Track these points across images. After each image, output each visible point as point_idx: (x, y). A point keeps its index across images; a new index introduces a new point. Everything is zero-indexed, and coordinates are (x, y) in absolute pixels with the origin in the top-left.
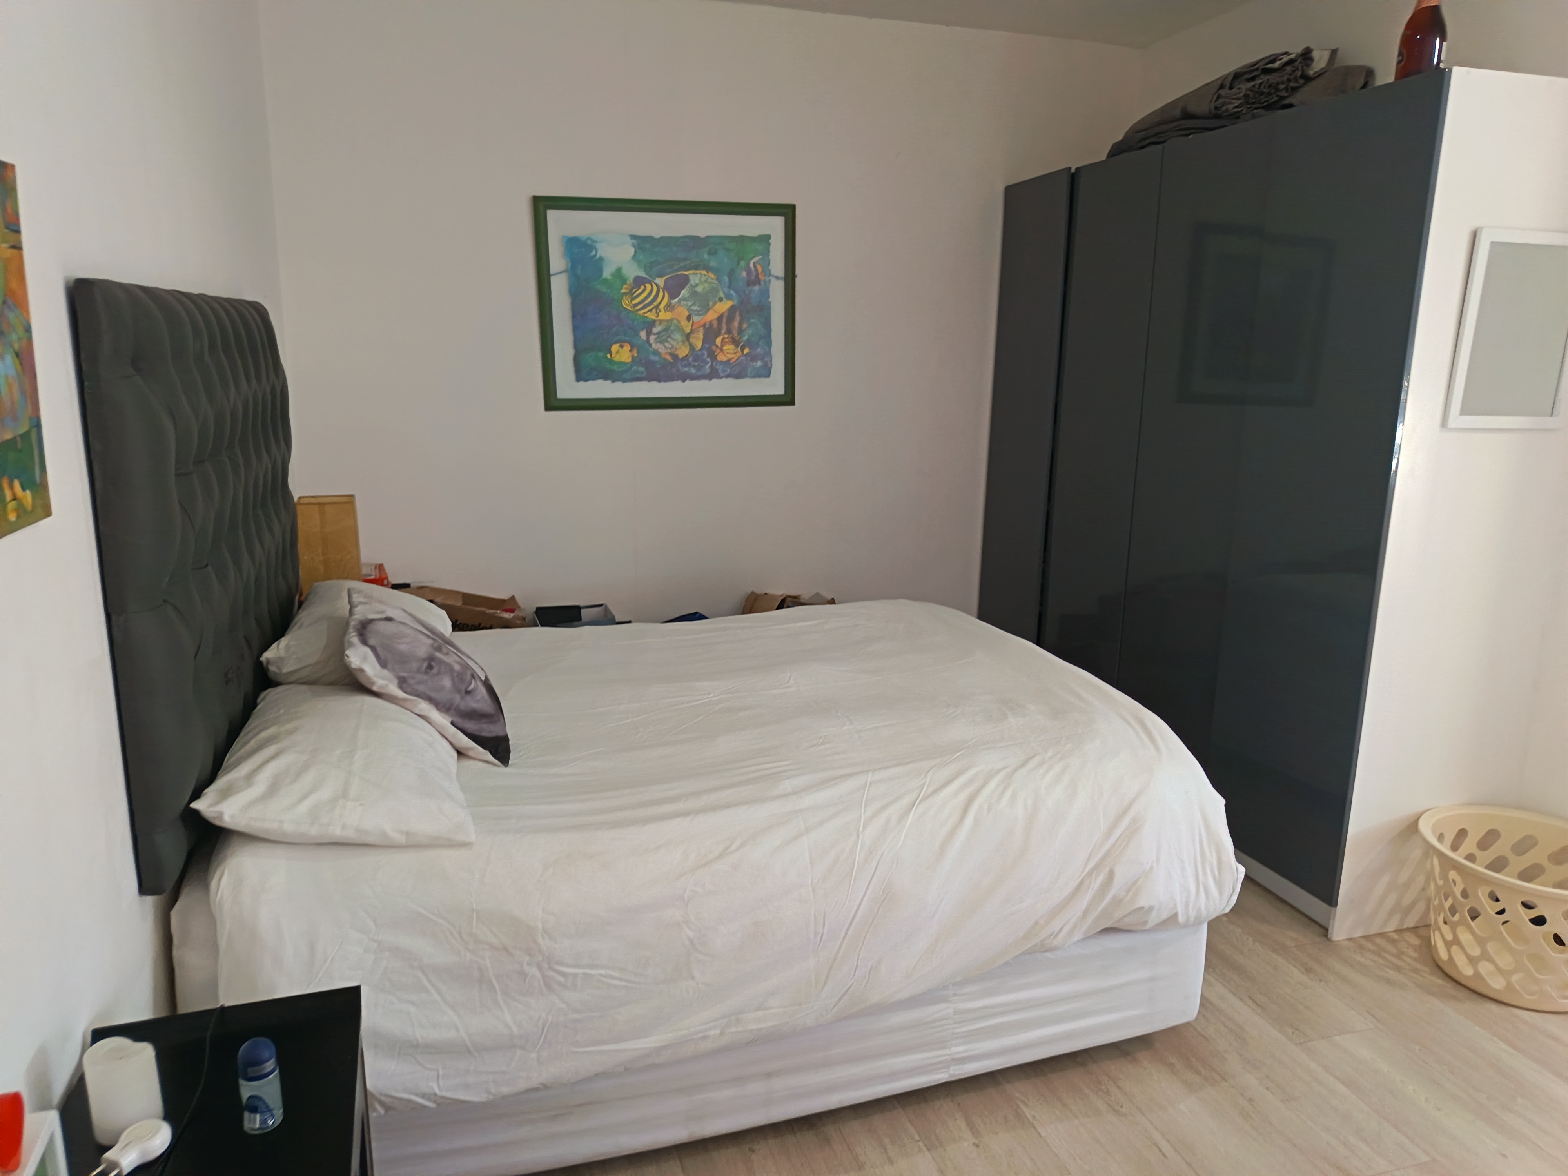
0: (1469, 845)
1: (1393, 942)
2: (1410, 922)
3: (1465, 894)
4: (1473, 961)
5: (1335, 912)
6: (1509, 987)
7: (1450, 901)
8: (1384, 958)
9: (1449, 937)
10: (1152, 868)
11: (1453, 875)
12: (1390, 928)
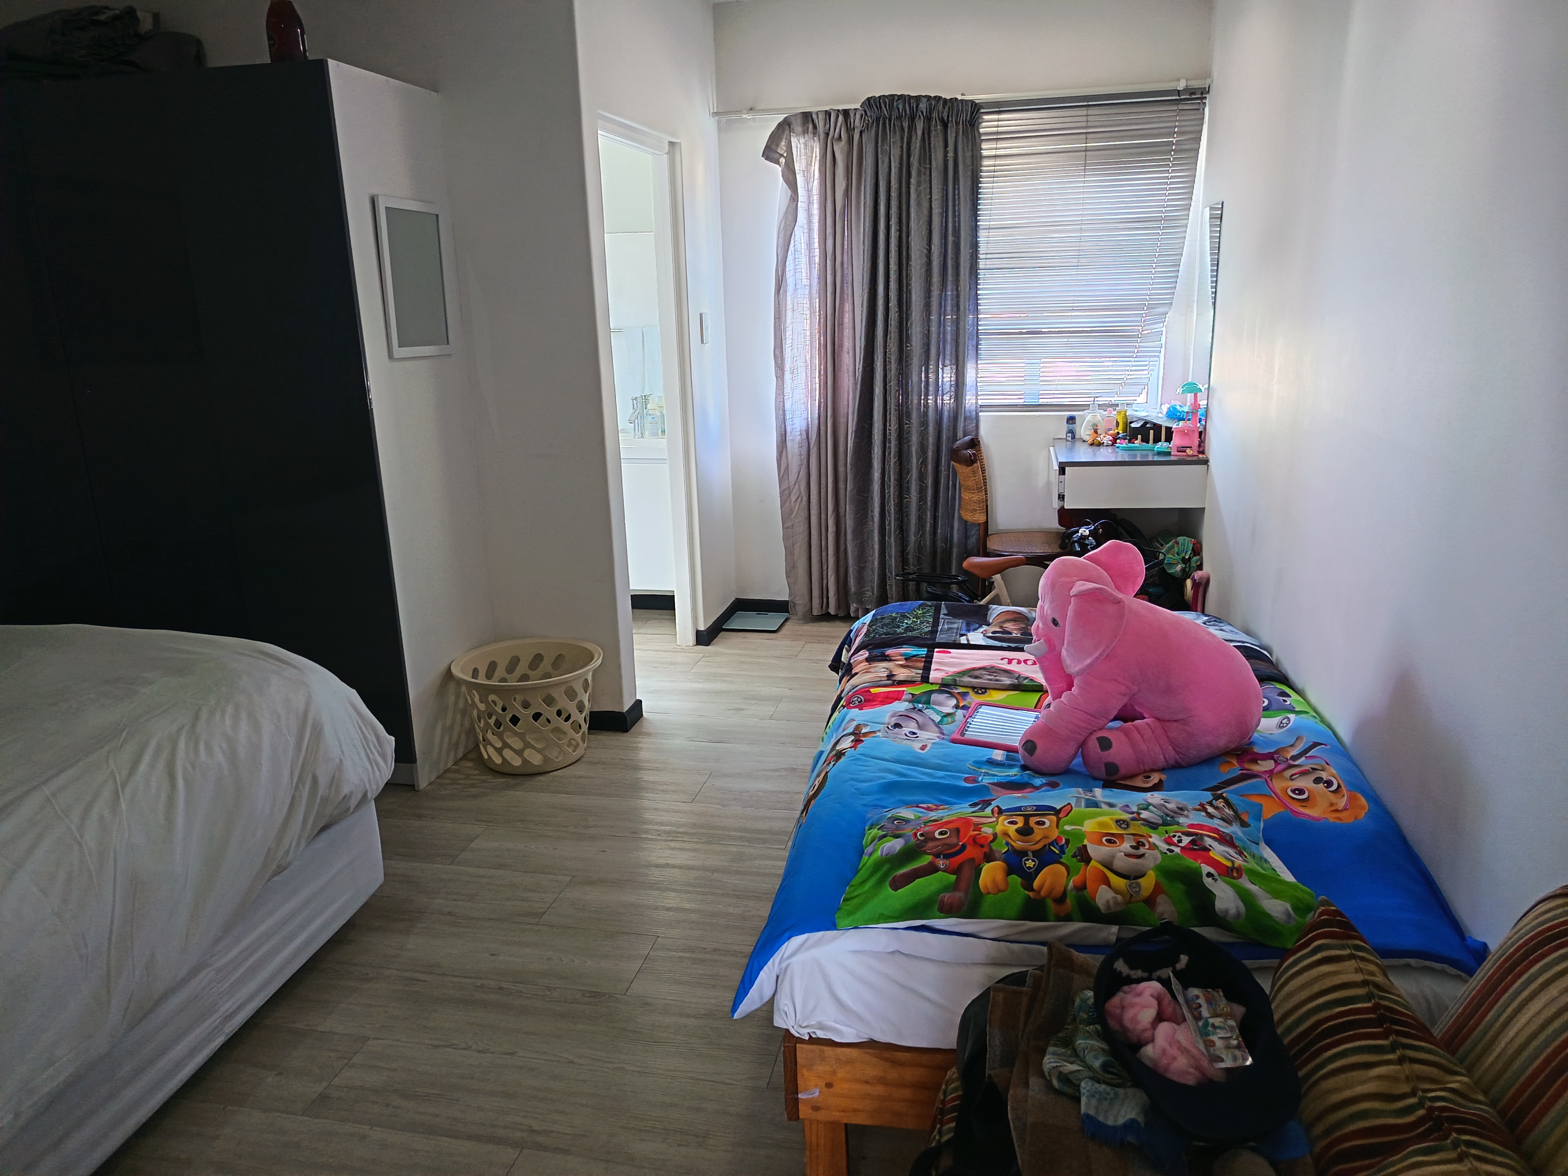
0: (500, 672)
1: (457, 771)
2: (460, 753)
3: (504, 709)
4: (519, 753)
5: (417, 767)
6: (546, 759)
7: (494, 718)
8: (459, 784)
9: (499, 745)
10: (341, 760)
11: (492, 697)
12: (450, 764)
